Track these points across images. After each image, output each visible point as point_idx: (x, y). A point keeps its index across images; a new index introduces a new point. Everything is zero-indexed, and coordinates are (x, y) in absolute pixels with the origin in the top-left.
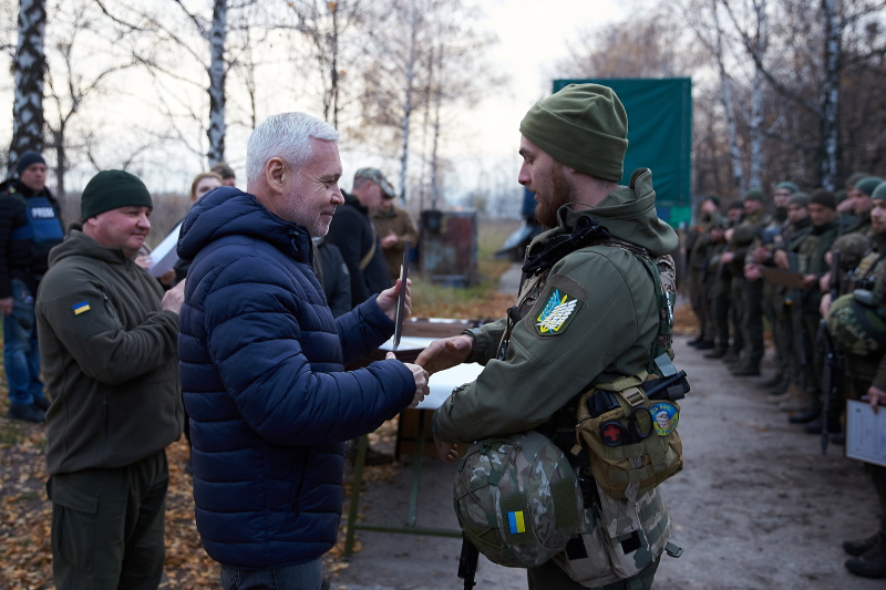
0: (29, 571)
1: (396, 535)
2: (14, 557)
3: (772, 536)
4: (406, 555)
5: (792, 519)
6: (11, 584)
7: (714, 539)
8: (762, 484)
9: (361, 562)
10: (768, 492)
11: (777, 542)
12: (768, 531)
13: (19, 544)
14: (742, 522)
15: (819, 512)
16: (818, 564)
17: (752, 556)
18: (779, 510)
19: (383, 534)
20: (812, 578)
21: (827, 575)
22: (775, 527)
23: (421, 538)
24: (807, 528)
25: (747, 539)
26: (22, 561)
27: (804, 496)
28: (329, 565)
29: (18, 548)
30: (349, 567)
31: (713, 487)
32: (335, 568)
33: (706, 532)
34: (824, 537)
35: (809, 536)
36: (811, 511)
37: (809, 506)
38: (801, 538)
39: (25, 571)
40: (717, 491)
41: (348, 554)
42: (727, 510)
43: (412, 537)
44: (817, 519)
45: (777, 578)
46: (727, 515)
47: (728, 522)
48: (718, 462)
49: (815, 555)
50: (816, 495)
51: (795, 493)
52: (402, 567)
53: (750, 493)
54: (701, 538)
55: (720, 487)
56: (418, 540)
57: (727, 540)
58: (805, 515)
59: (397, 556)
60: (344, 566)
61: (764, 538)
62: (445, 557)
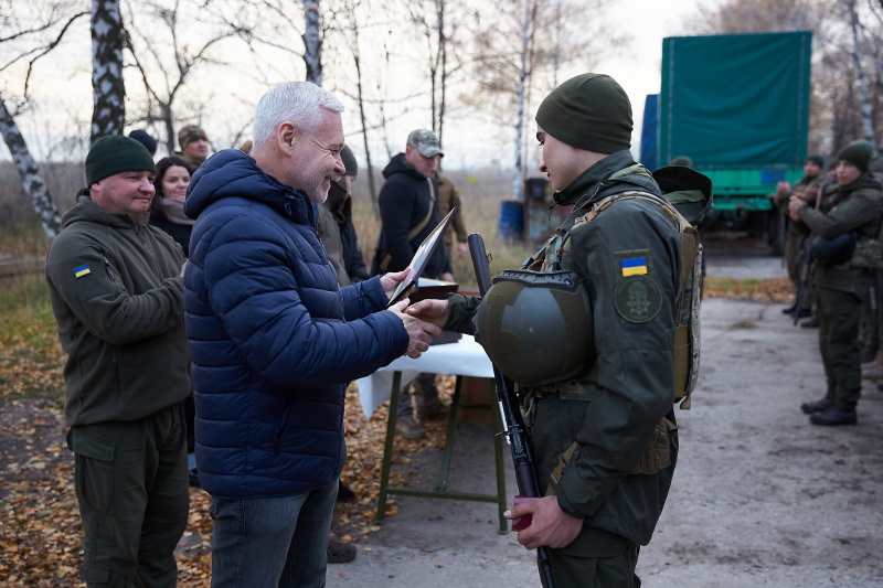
0: (69, 533)
1: (434, 499)
2: (57, 520)
3: (817, 501)
4: (440, 518)
5: (843, 484)
6: (47, 546)
7: (755, 504)
8: (822, 451)
9: (393, 525)
10: (826, 459)
11: (819, 507)
12: (813, 497)
13: (64, 508)
14: (789, 488)
15: (872, 479)
16: (855, 528)
17: (789, 522)
18: (832, 475)
19: (421, 499)
20: (844, 542)
21: (861, 539)
22: (822, 493)
23: (459, 502)
24: (855, 494)
25: (789, 504)
26: (63, 524)
27: (862, 462)
28: (360, 529)
29: (62, 513)
30: (381, 530)
31: (770, 453)
32: (366, 530)
33: (749, 497)
34: (870, 502)
35: (855, 502)
36: (865, 476)
37: (864, 472)
38: (845, 504)
39: (64, 534)
40: (772, 457)
41: (380, 518)
42: (778, 476)
43: (450, 501)
44: (868, 485)
45: (808, 542)
46: (775, 481)
47: (774, 488)
48: (783, 429)
49: (855, 520)
50: (875, 461)
51: (854, 459)
52: (433, 530)
53: (808, 459)
54: (744, 503)
55: (777, 454)
56: (455, 505)
57: (767, 505)
58: (857, 481)
59: (430, 520)
60: (374, 529)
61: (808, 503)
62: (478, 521)
